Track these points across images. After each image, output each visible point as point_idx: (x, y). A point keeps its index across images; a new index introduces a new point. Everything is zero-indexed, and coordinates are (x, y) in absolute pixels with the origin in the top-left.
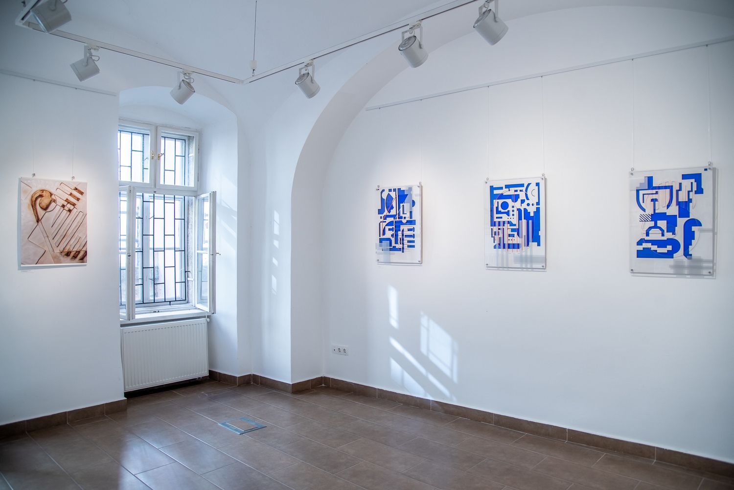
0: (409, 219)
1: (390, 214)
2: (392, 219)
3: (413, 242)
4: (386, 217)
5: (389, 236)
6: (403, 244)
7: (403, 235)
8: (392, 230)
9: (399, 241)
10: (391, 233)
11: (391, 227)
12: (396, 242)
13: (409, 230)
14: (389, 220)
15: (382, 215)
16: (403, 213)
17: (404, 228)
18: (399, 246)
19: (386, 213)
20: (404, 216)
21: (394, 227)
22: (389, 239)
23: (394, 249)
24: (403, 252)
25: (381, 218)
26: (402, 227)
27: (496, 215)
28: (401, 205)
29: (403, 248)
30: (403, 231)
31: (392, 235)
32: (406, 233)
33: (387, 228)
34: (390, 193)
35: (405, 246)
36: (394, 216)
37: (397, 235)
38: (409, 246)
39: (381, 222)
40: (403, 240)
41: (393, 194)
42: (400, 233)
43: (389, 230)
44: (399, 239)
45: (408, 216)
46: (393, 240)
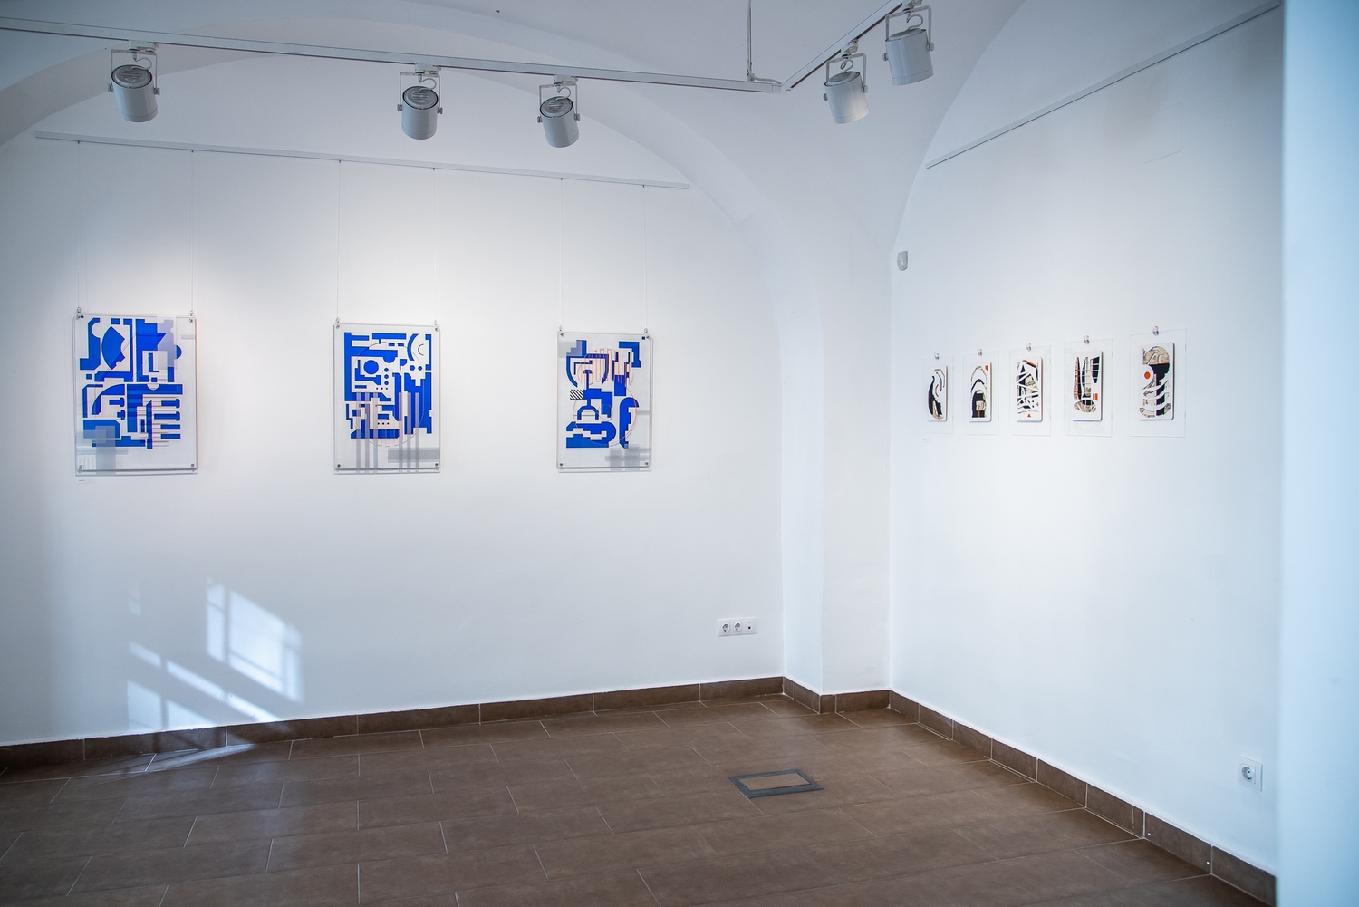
0: (166, 383)
1: (114, 370)
2: (121, 381)
3: (178, 427)
4: (101, 377)
5: (114, 417)
6: (150, 432)
7: (149, 414)
8: (121, 402)
9: (139, 427)
10: (118, 408)
11: (118, 397)
12: (132, 428)
13: (165, 404)
14: (110, 383)
15: (93, 372)
16: (151, 370)
17: (153, 400)
18: (136, 436)
19: (104, 367)
20: (151, 375)
21: (125, 397)
22: (113, 422)
23: (127, 442)
24: (150, 447)
25: (89, 377)
26: (146, 399)
27: (354, 383)
28: (146, 354)
29: (150, 441)
30: (149, 405)
31: (121, 415)
32: (156, 410)
33: (105, 399)
34: (115, 327)
35: (156, 436)
36: (128, 376)
37: (133, 415)
38: (164, 436)
39: (89, 386)
40: (150, 423)
41: (123, 330)
42: (141, 411)
43: (112, 402)
44: (139, 422)
45: (162, 378)
46: (123, 424)
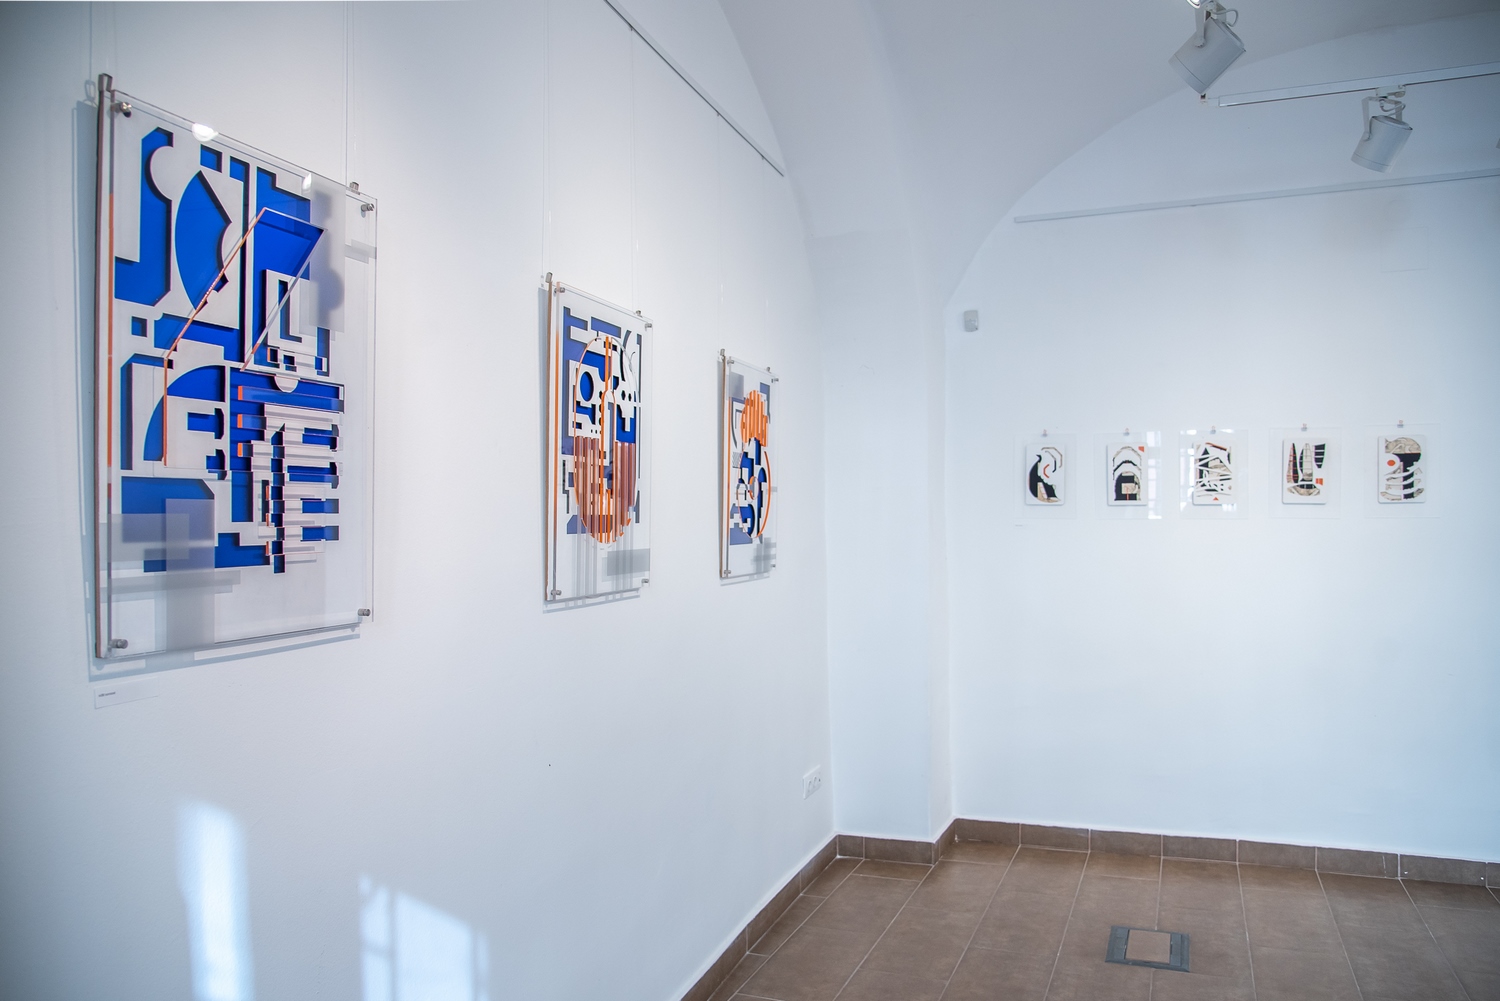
0: (312, 375)
1: (203, 316)
2: (212, 354)
3: (333, 506)
4: (169, 331)
5: (199, 471)
6: (278, 520)
7: (277, 465)
8: (215, 424)
9: (257, 503)
10: (208, 443)
11: (208, 407)
12: (243, 512)
13: (311, 436)
14: (194, 355)
15: (152, 314)
16: (285, 333)
17: (289, 424)
18: (256, 533)
19: (177, 301)
20: (285, 347)
21: (226, 407)
22: (197, 490)
23: (232, 552)
24: (280, 567)
25: (139, 326)
26: (277, 416)
27: (574, 417)
28: (273, 278)
29: (278, 547)
30: (278, 439)
31: (216, 462)
32: (298, 454)
33: (179, 409)
34: (210, 174)
35: (293, 531)
36: (232, 341)
37: (244, 465)
38: (312, 534)
39: (139, 358)
40: (278, 493)
41: (227, 189)
42: (263, 451)
43: (196, 421)
44: (257, 489)
45: (305, 351)
46: (223, 491)
